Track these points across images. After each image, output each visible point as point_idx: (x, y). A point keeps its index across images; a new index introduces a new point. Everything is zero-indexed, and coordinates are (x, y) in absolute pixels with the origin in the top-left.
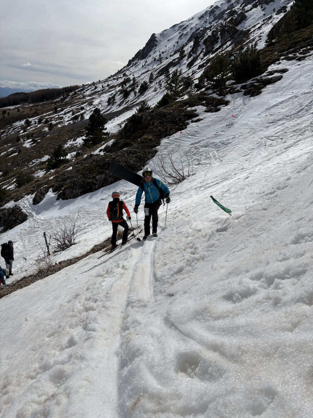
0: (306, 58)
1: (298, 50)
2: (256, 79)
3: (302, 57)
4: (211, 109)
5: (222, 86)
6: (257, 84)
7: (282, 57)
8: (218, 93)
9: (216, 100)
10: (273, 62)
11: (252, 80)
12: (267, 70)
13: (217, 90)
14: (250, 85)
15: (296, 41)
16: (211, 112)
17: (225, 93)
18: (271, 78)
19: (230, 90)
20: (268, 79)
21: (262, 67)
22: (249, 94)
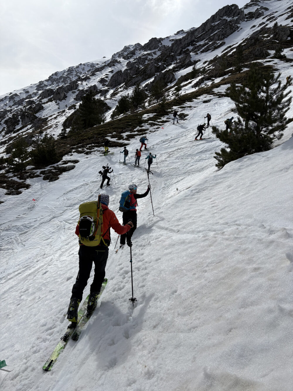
0: (91, 153)
1: (85, 146)
2: (53, 167)
3: (89, 152)
4: (13, 192)
5: (23, 170)
6: (54, 171)
7: (74, 150)
8: (19, 176)
9: (17, 183)
10: (67, 153)
11: (50, 167)
12: (62, 159)
13: (18, 173)
14: (48, 171)
15: (83, 138)
16: (13, 195)
17: (26, 177)
18: (66, 167)
19: (30, 175)
20: (64, 167)
21: (57, 157)
22: (48, 179)
